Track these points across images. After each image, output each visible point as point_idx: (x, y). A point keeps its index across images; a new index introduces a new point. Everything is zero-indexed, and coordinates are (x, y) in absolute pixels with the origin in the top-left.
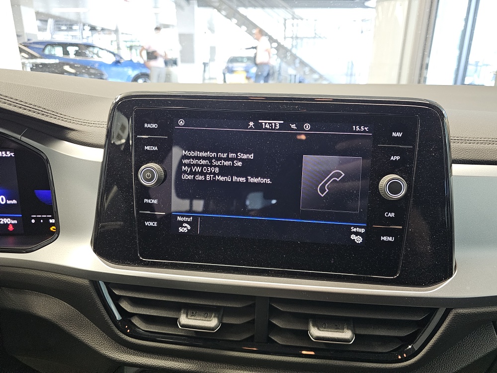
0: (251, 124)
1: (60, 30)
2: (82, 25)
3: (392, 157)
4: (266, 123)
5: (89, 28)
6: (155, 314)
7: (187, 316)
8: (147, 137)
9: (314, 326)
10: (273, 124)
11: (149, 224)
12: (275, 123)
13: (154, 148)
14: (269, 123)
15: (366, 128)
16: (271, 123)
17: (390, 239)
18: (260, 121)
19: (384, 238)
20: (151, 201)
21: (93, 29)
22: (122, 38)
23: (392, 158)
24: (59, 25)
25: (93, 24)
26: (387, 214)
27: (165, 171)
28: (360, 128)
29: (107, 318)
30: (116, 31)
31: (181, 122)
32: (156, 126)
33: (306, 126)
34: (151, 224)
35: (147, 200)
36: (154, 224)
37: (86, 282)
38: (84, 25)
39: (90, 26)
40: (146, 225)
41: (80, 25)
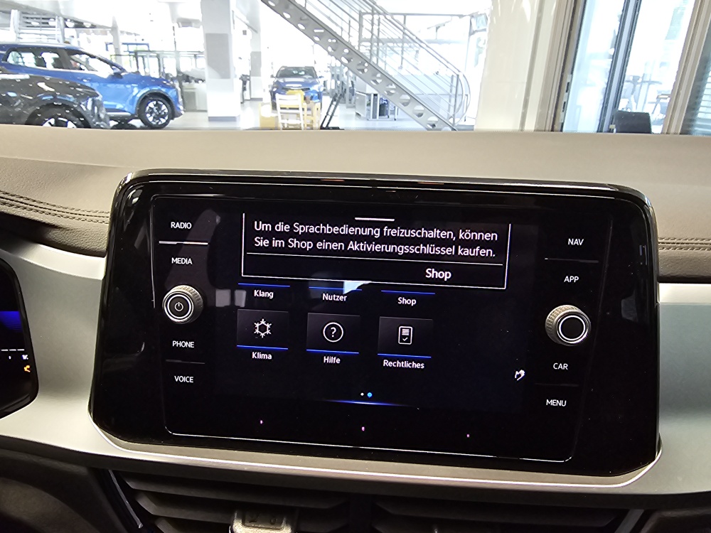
2: (61, 19)
3: (567, 277)
5: (73, 24)
6: (193, 518)
7: (243, 523)
8: (175, 243)
11: (181, 379)
13: (186, 261)
17: (560, 403)
19: (552, 402)
20: (183, 344)
21: (79, 25)
23: (567, 279)
24: (27, 18)
25: (80, 18)
26: (557, 366)
27: (204, 298)
30: (113, 29)
32: (189, 226)
34: (185, 379)
35: (177, 343)
36: (188, 379)
37: (82, 470)
38: (66, 20)
39: (75, 22)
40: (177, 380)
41: (59, 20)
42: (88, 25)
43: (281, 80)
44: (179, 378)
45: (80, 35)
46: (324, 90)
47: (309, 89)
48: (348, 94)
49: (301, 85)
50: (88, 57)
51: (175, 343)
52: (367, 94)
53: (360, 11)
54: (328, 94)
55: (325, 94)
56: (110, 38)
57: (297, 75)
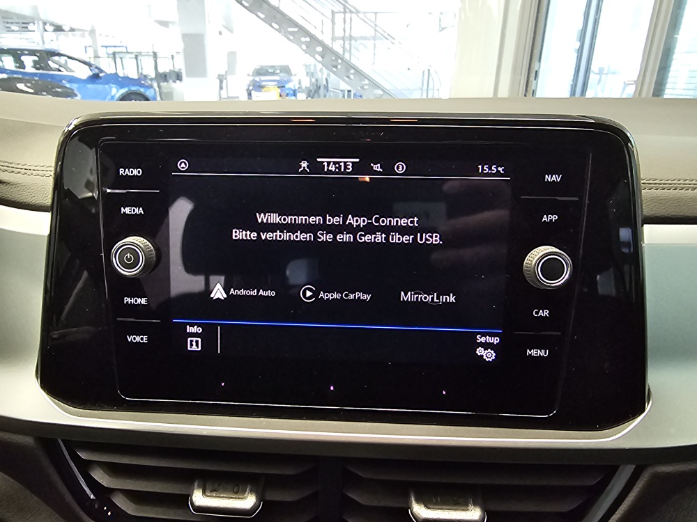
0: (304, 164)
1: (10, 30)
2: (41, 23)
3: (545, 216)
4: (329, 163)
5: (52, 28)
6: (150, 490)
7: (204, 493)
8: (125, 191)
9: (418, 501)
10: (342, 164)
11: (135, 339)
12: (345, 163)
13: (137, 210)
14: (335, 163)
15: (500, 169)
16: (338, 163)
17: (542, 353)
18: (319, 160)
19: (533, 352)
20: (136, 301)
21: (58, 29)
22: (101, 41)
23: (545, 218)
24: (7, 23)
25: (59, 22)
26: (537, 313)
27: (157, 249)
28: (490, 168)
29: (69, 498)
30: (92, 32)
31: (183, 165)
32: (139, 172)
33: (398, 167)
34: (138, 339)
35: (129, 299)
36: (142, 339)
37: (29, 441)
38: (45, 24)
39: (54, 25)
40: (130, 340)
41: (38, 24)
42: (66, 28)
43: (257, 79)
44: (132, 337)
45: (59, 38)
46: (299, 88)
47: (284, 87)
48: (322, 91)
49: (276, 83)
50: (66, 58)
51: (127, 300)
52: (341, 91)
53: (333, 11)
54: (303, 92)
55: (299, 92)
56: (88, 40)
57: (273, 74)
